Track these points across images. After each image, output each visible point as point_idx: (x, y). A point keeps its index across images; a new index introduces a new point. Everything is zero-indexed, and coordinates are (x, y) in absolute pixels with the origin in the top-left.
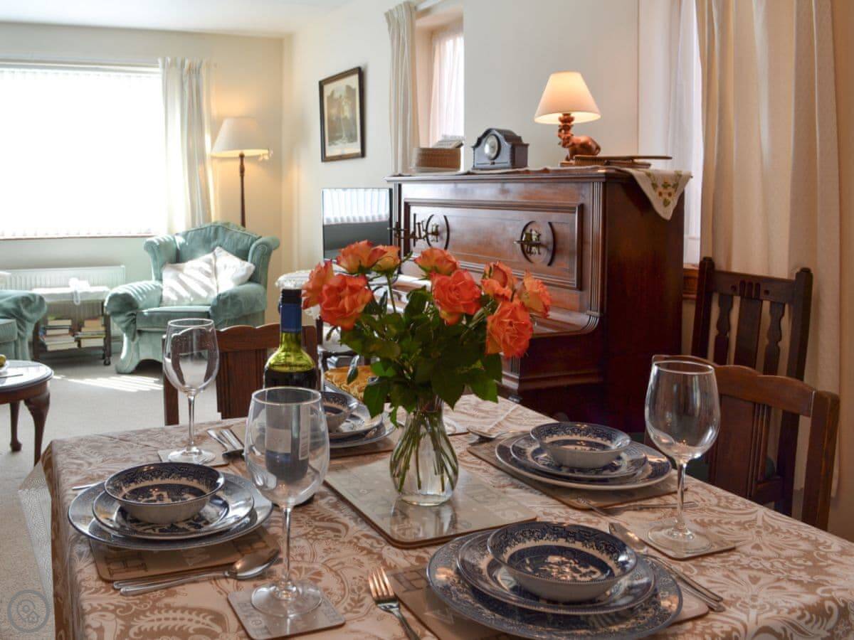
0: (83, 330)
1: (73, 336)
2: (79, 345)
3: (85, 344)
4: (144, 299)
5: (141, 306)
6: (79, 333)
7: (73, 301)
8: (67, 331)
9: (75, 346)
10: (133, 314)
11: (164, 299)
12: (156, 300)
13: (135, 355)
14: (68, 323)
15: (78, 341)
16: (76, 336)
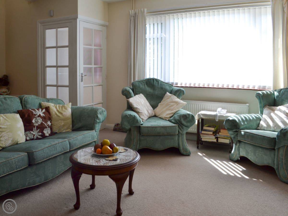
0: (220, 133)
1: (215, 136)
2: (217, 140)
3: (221, 140)
4: (244, 124)
5: (242, 127)
6: (218, 135)
7: (215, 119)
8: (212, 133)
9: (215, 140)
10: (236, 131)
11: (260, 125)
12: (255, 126)
13: (238, 152)
14: (213, 129)
15: (217, 138)
16: (216, 136)
